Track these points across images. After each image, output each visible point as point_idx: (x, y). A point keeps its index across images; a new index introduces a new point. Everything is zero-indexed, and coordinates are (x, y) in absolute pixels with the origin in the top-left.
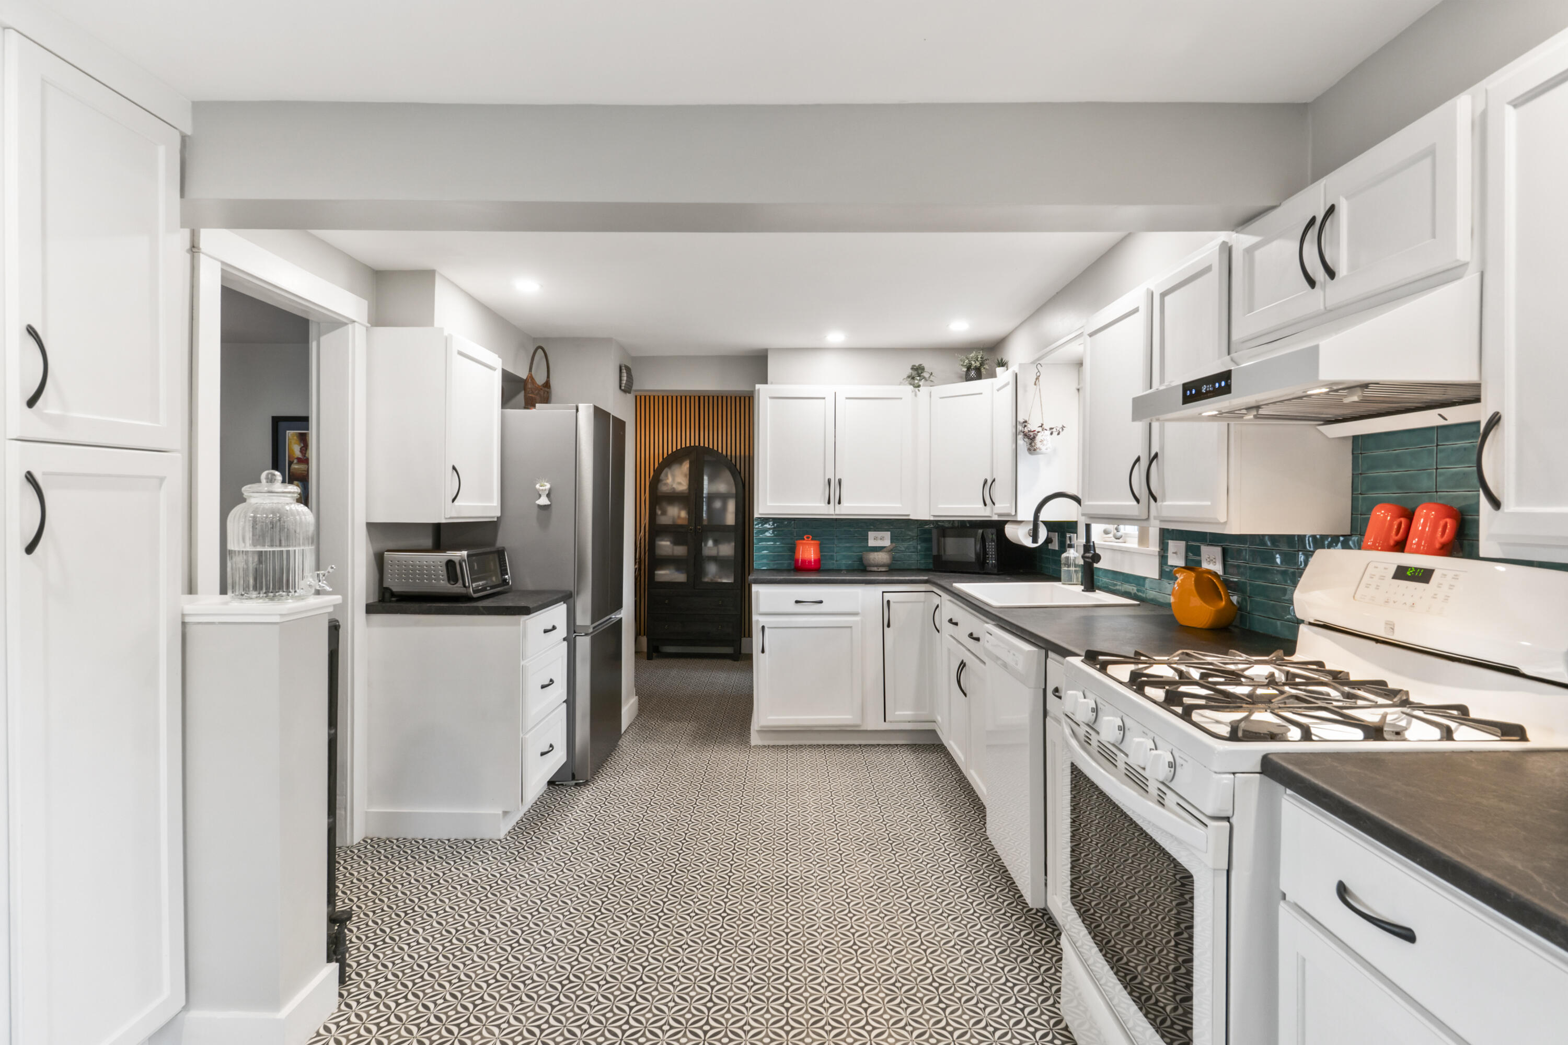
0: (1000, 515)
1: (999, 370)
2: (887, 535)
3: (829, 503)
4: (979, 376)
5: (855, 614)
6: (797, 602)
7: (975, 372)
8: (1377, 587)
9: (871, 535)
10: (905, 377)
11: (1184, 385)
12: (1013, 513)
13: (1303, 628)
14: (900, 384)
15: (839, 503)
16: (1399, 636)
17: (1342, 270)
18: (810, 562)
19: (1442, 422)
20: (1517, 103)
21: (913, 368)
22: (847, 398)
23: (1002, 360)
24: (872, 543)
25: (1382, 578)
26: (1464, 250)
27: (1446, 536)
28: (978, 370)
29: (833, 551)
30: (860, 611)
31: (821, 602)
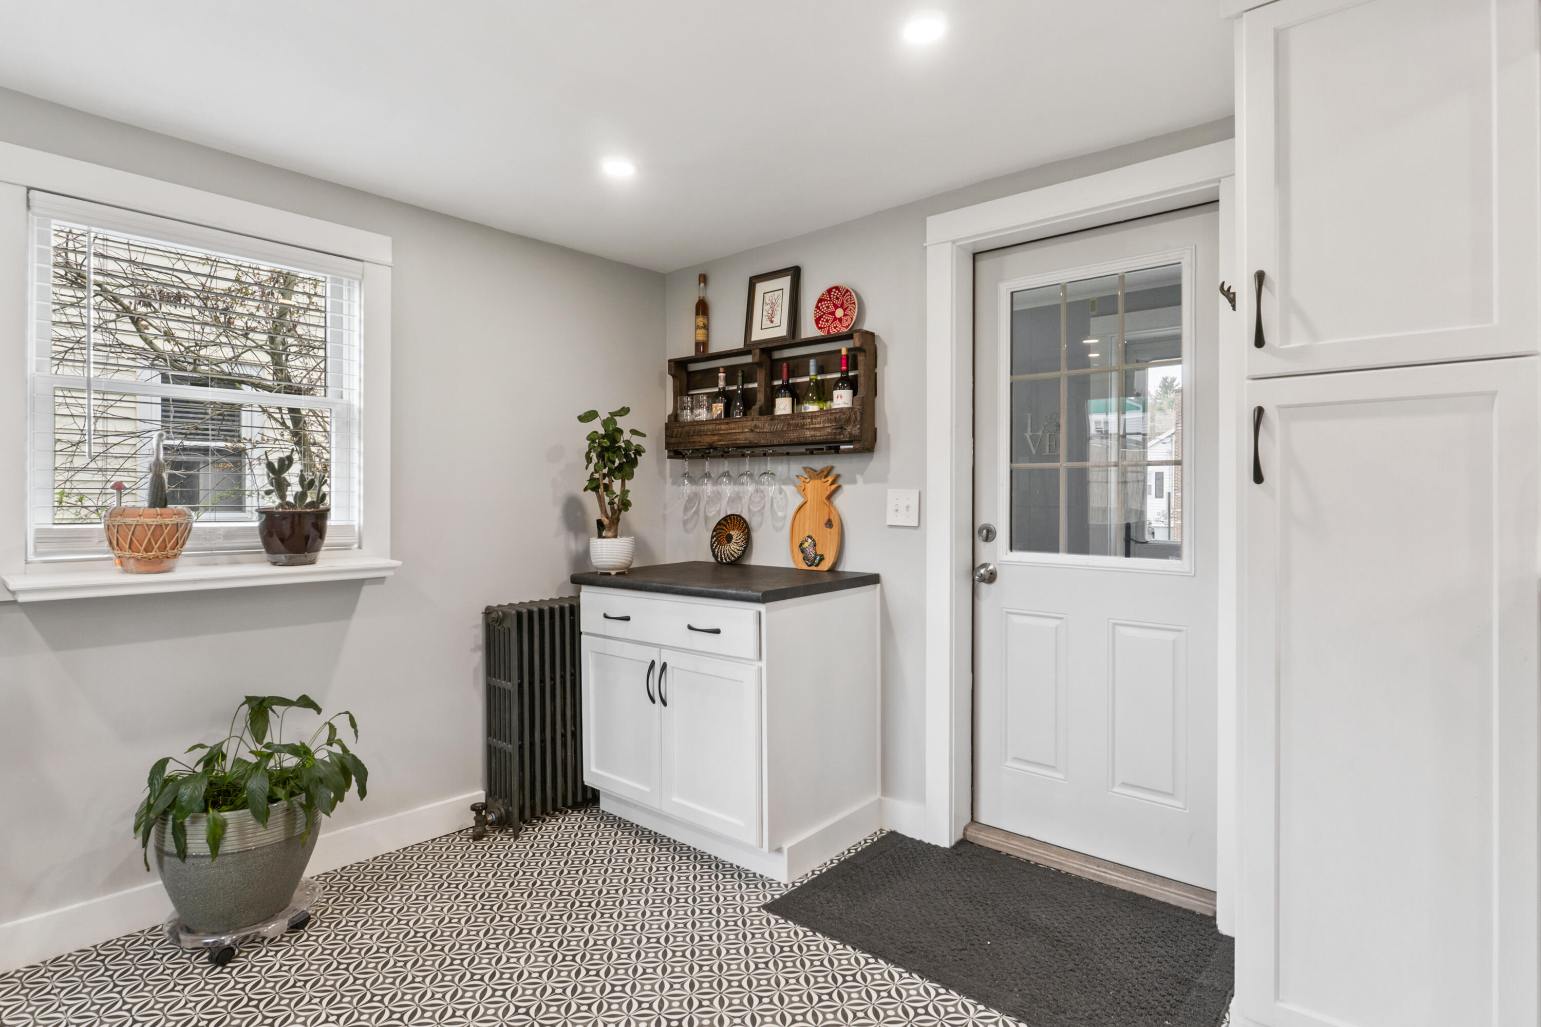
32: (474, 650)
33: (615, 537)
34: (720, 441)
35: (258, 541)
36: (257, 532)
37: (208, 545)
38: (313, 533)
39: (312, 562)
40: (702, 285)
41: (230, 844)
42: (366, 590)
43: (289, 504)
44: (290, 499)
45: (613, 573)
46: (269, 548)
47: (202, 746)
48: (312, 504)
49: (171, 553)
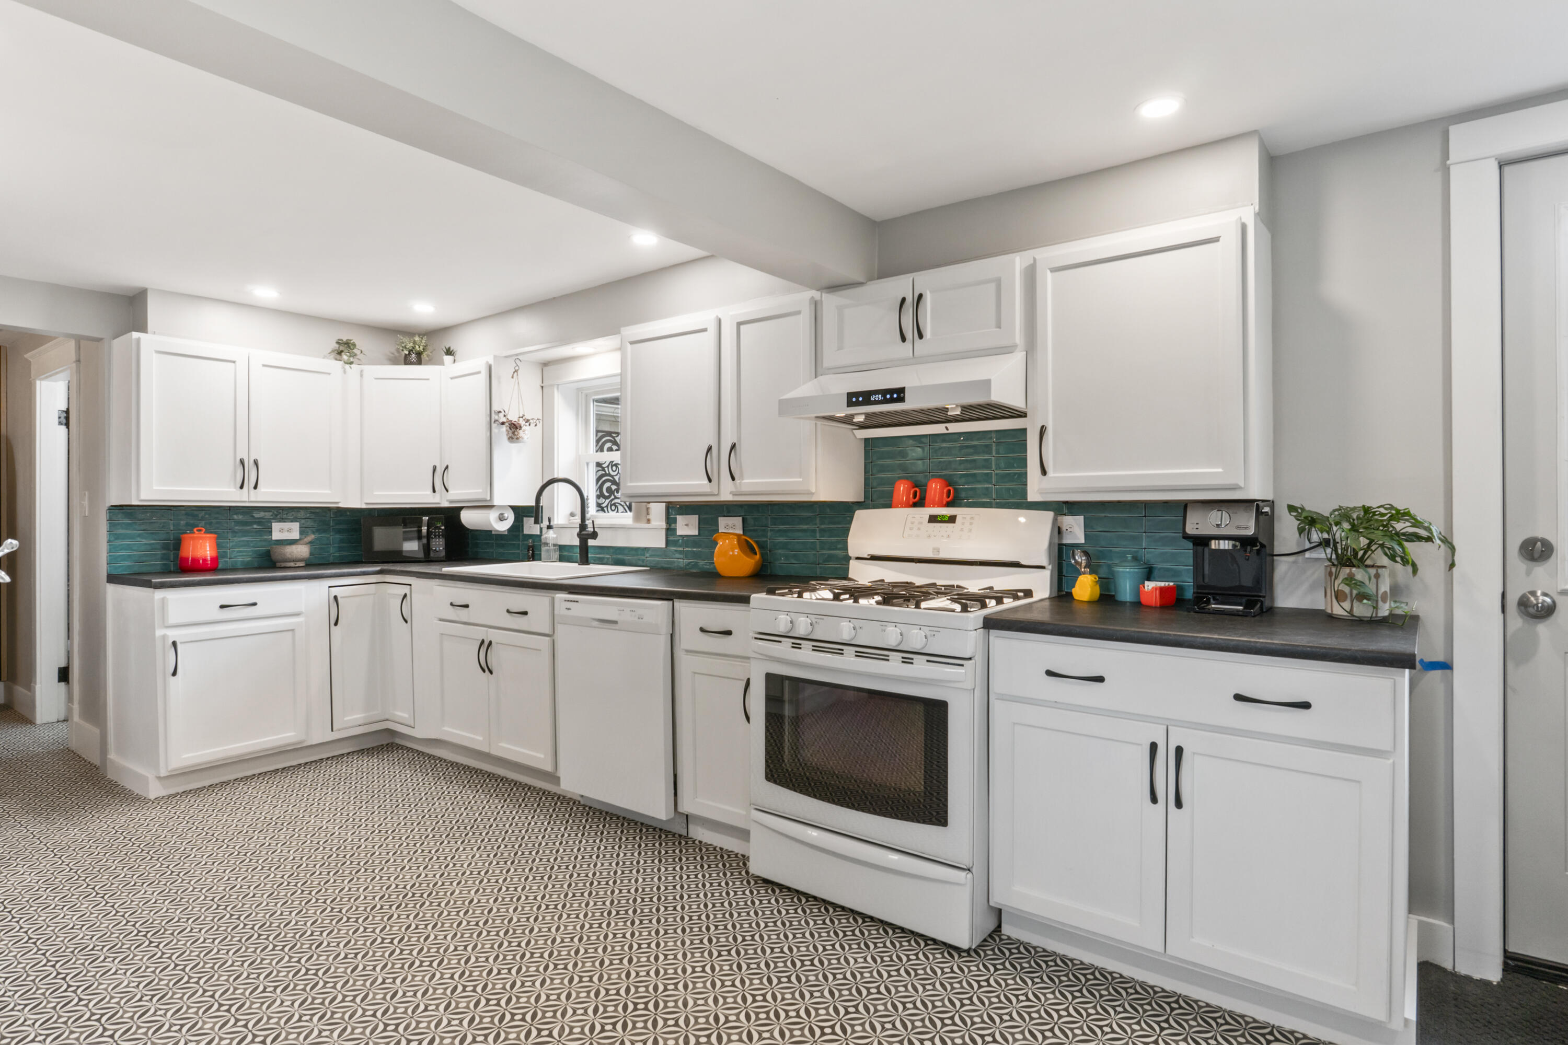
0: (451, 502)
1: (448, 359)
2: (296, 526)
3: (242, 487)
4: (419, 362)
5: (297, 615)
6: (222, 607)
7: (414, 357)
8: (919, 529)
9: (276, 526)
10: (330, 350)
11: (848, 394)
12: (489, 499)
13: (852, 563)
14: (324, 357)
15: (255, 487)
16: (943, 555)
17: (928, 333)
18: (205, 560)
19: (945, 431)
20: (1054, 270)
21: (339, 342)
22: (264, 366)
23: (449, 348)
24: (276, 535)
25: (921, 523)
26: (1019, 338)
27: (951, 496)
28: (419, 354)
29: (226, 548)
30: (303, 611)
31: (255, 604)
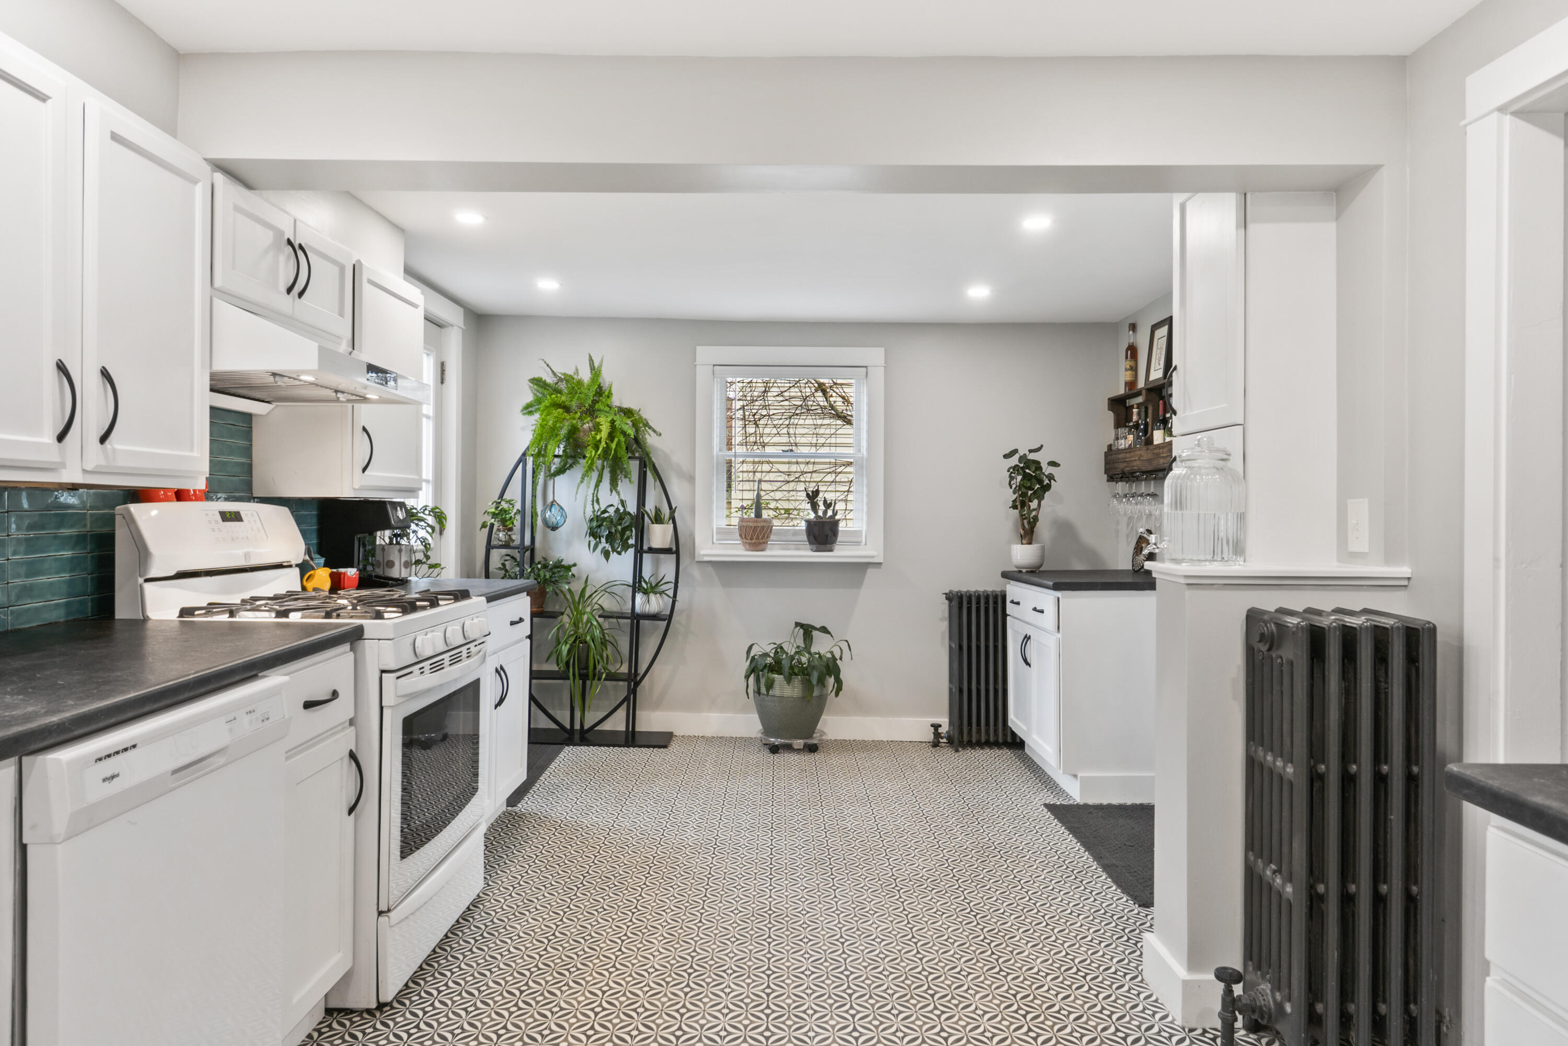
32: (942, 620)
33: (1030, 543)
34: (1126, 467)
35: (805, 537)
36: (805, 533)
37: (784, 538)
38: (830, 533)
39: (831, 550)
40: (1131, 332)
41: (776, 691)
42: (870, 572)
43: (820, 517)
44: (820, 513)
45: (1024, 571)
46: (811, 543)
47: (775, 644)
48: (830, 517)
49: (761, 541)
